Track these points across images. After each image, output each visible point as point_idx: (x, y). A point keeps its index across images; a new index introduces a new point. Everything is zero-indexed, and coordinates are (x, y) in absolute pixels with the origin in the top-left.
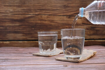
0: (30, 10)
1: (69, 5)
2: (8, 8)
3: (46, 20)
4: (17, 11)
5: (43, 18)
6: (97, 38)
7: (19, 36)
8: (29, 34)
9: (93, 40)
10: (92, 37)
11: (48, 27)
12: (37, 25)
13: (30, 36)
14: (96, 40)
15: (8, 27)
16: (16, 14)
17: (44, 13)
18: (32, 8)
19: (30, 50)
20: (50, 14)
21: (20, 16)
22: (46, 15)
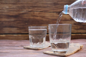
0: (23, 7)
1: (59, 3)
2: (5, 5)
3: (38, 15)
4: (12, 8)
5: (36, 15)
6: (84, 32)
7: (14, 30)
8: (23, 28)
9: (80, 34)
10: (79, 31)
11: (40, 22)
12: (30, 20)
13: (23, 30)
14: (83, 34)
15: (4, 22)
16: (12, 11)
17: (36, 10)
18: (25, 6)
19: (22, 42)
20: (42, 10)
21: (15, 12)
22: (38, 12)
